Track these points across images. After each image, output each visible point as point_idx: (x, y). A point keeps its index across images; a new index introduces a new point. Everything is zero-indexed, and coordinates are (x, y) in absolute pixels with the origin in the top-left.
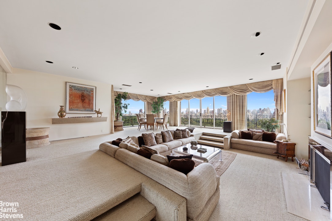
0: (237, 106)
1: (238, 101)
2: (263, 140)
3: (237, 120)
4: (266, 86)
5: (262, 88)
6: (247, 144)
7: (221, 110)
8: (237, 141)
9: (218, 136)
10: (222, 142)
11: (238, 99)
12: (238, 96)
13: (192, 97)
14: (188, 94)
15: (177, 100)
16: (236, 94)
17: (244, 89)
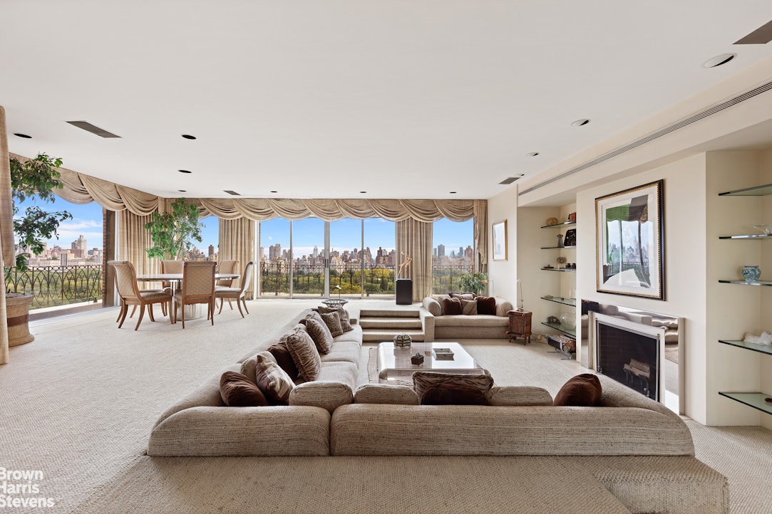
0: (416, 245)
1: (419, 233)
2: (480, 313)
3: (417, 276)
4: (465, 210)
5: (459, 213)
6: (463, 324)
7: (280, 250)
8: (444, 320)
9: (399, 314)
10: (420, 329)
11: (419, 229)
12: (419, 223)
13: (306, 212)
14: (292, 203)
15: (250, 216)
16: (415, 218)
17: (430, 209)
